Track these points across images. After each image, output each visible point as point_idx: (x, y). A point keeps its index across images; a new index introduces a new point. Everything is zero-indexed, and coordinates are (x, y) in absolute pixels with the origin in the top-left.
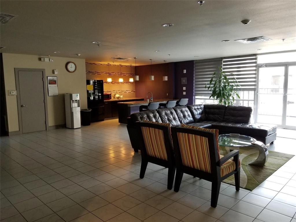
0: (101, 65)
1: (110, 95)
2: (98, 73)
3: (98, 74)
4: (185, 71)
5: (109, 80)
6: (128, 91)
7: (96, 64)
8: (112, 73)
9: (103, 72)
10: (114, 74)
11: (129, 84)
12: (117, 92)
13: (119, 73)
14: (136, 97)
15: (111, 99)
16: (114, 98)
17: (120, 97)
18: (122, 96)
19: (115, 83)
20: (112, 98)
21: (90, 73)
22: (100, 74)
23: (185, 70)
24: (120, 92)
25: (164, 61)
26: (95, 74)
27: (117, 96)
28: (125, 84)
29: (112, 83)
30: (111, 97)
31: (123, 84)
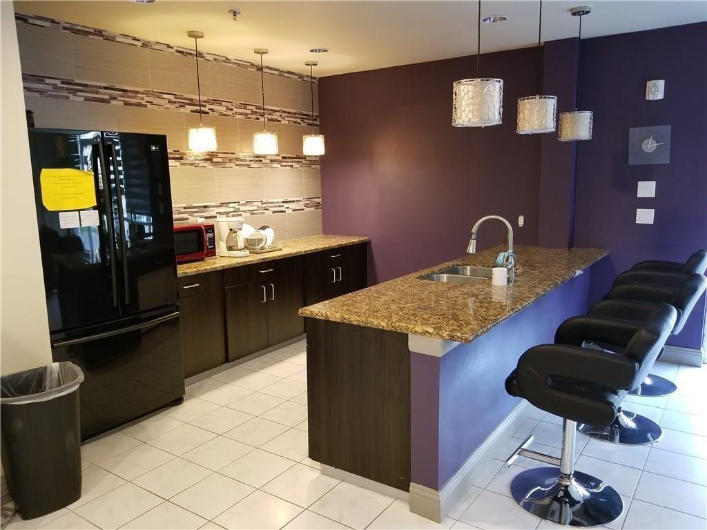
0: (147, 50)
1: (211, 228)
2: (130, 99)
3: (126, 104)
4: (657, 90)
5: (201, 140)
6: (292, 206)
7: (111, 39)
8: (214, 102)
9: (159, 94)
10: (222, 109)
11: (295, 165)
12: (242, 208)
13: (245, 106)
14: (328, 230)
15: (212, 253)
16: (230, 249)
17: (260, 240)
18: (269, 234)
19: (231, 160)
20: (221, 248)
21: (74, 92)
22: (139, 105)
23: (661, 83)
24: (252, 212)
25: (579, 12)
26: (108, 101)
27: (247, 232)
28: (275, 165)
29: (210, 157)
30: (212, 241)
31: (266, 165)
